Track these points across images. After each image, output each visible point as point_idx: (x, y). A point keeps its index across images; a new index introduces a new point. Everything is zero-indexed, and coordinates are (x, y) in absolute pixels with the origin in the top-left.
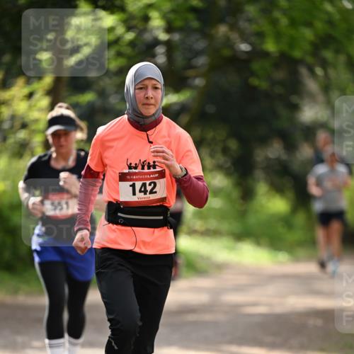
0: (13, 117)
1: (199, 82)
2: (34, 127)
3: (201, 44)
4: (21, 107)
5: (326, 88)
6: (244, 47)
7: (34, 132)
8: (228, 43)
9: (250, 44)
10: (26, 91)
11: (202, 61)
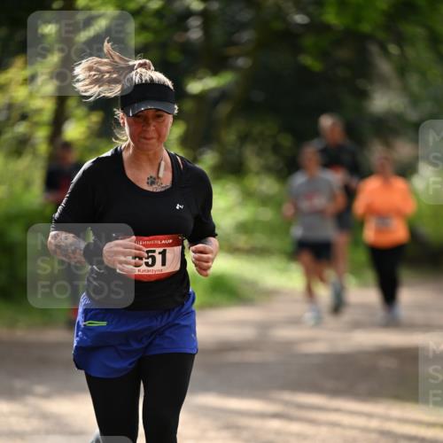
0: (10, 107)
1: (242, 62)
2: (36, 119)
3: (246, 15)
4: (20, 93)
5: (402, 70)
6: (300, 19)
7: (37, 125)
8: (280, 14)
9: (308, 14)
10: (27, 73)
11: (246, 36)
